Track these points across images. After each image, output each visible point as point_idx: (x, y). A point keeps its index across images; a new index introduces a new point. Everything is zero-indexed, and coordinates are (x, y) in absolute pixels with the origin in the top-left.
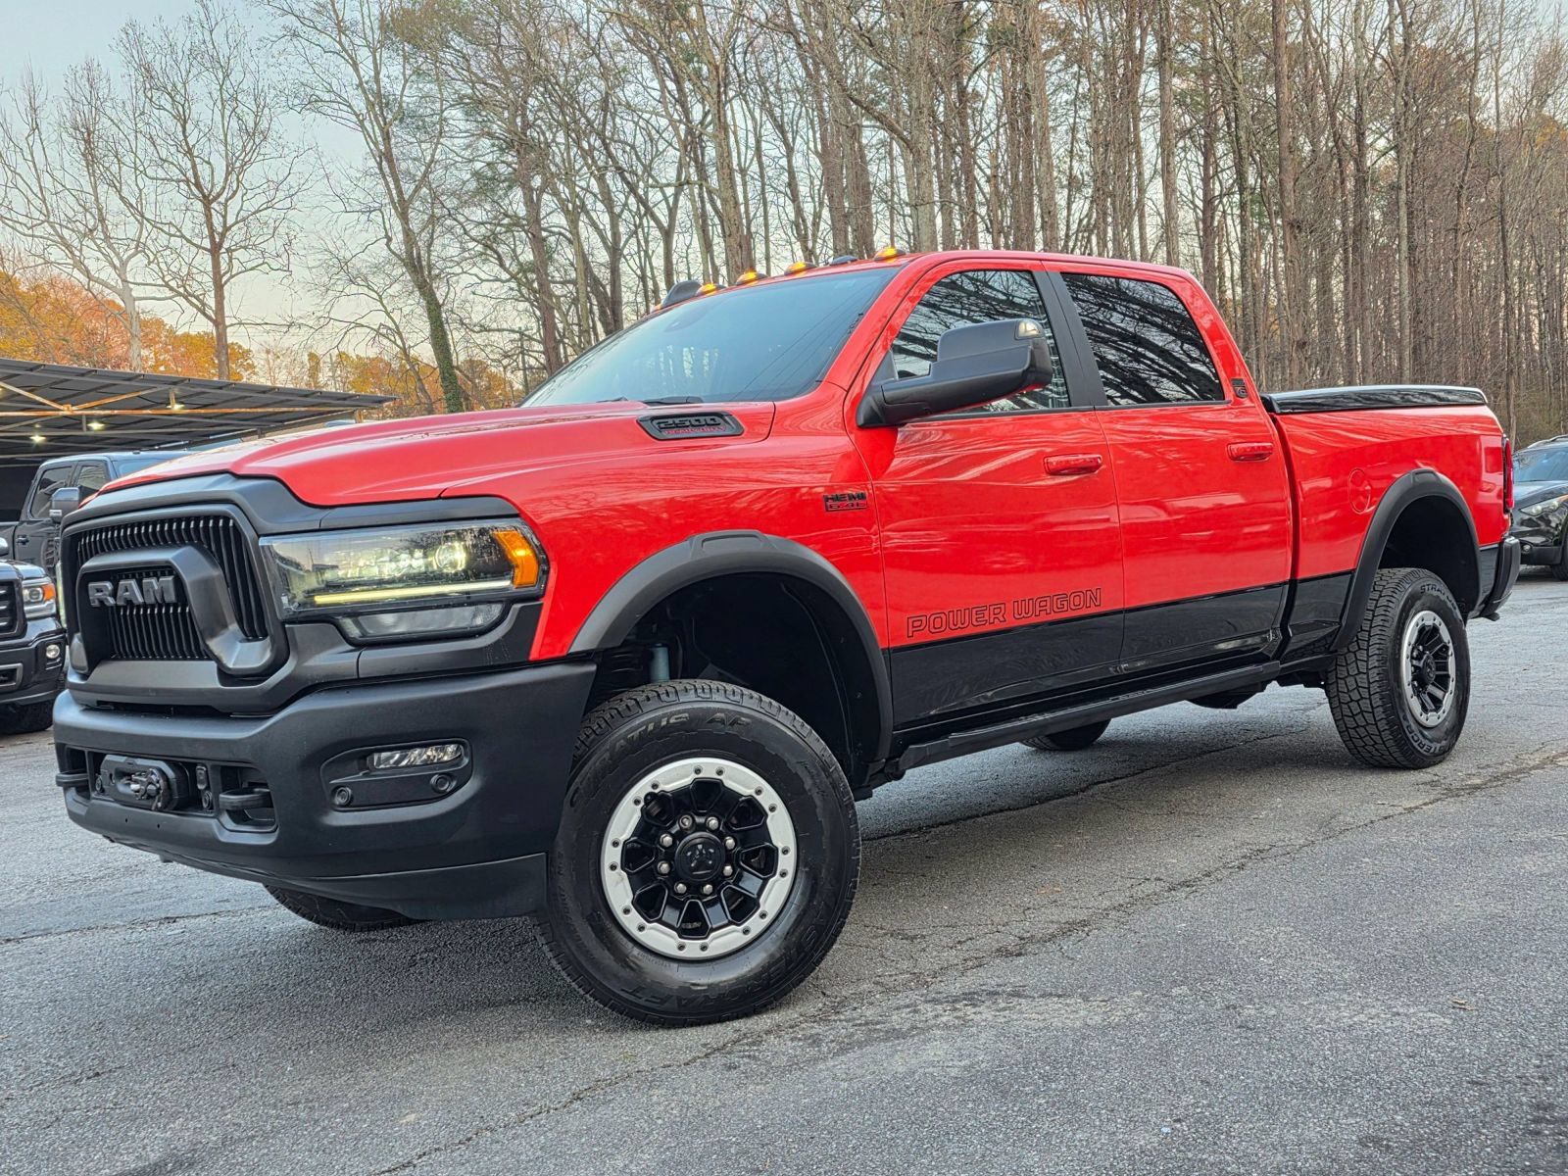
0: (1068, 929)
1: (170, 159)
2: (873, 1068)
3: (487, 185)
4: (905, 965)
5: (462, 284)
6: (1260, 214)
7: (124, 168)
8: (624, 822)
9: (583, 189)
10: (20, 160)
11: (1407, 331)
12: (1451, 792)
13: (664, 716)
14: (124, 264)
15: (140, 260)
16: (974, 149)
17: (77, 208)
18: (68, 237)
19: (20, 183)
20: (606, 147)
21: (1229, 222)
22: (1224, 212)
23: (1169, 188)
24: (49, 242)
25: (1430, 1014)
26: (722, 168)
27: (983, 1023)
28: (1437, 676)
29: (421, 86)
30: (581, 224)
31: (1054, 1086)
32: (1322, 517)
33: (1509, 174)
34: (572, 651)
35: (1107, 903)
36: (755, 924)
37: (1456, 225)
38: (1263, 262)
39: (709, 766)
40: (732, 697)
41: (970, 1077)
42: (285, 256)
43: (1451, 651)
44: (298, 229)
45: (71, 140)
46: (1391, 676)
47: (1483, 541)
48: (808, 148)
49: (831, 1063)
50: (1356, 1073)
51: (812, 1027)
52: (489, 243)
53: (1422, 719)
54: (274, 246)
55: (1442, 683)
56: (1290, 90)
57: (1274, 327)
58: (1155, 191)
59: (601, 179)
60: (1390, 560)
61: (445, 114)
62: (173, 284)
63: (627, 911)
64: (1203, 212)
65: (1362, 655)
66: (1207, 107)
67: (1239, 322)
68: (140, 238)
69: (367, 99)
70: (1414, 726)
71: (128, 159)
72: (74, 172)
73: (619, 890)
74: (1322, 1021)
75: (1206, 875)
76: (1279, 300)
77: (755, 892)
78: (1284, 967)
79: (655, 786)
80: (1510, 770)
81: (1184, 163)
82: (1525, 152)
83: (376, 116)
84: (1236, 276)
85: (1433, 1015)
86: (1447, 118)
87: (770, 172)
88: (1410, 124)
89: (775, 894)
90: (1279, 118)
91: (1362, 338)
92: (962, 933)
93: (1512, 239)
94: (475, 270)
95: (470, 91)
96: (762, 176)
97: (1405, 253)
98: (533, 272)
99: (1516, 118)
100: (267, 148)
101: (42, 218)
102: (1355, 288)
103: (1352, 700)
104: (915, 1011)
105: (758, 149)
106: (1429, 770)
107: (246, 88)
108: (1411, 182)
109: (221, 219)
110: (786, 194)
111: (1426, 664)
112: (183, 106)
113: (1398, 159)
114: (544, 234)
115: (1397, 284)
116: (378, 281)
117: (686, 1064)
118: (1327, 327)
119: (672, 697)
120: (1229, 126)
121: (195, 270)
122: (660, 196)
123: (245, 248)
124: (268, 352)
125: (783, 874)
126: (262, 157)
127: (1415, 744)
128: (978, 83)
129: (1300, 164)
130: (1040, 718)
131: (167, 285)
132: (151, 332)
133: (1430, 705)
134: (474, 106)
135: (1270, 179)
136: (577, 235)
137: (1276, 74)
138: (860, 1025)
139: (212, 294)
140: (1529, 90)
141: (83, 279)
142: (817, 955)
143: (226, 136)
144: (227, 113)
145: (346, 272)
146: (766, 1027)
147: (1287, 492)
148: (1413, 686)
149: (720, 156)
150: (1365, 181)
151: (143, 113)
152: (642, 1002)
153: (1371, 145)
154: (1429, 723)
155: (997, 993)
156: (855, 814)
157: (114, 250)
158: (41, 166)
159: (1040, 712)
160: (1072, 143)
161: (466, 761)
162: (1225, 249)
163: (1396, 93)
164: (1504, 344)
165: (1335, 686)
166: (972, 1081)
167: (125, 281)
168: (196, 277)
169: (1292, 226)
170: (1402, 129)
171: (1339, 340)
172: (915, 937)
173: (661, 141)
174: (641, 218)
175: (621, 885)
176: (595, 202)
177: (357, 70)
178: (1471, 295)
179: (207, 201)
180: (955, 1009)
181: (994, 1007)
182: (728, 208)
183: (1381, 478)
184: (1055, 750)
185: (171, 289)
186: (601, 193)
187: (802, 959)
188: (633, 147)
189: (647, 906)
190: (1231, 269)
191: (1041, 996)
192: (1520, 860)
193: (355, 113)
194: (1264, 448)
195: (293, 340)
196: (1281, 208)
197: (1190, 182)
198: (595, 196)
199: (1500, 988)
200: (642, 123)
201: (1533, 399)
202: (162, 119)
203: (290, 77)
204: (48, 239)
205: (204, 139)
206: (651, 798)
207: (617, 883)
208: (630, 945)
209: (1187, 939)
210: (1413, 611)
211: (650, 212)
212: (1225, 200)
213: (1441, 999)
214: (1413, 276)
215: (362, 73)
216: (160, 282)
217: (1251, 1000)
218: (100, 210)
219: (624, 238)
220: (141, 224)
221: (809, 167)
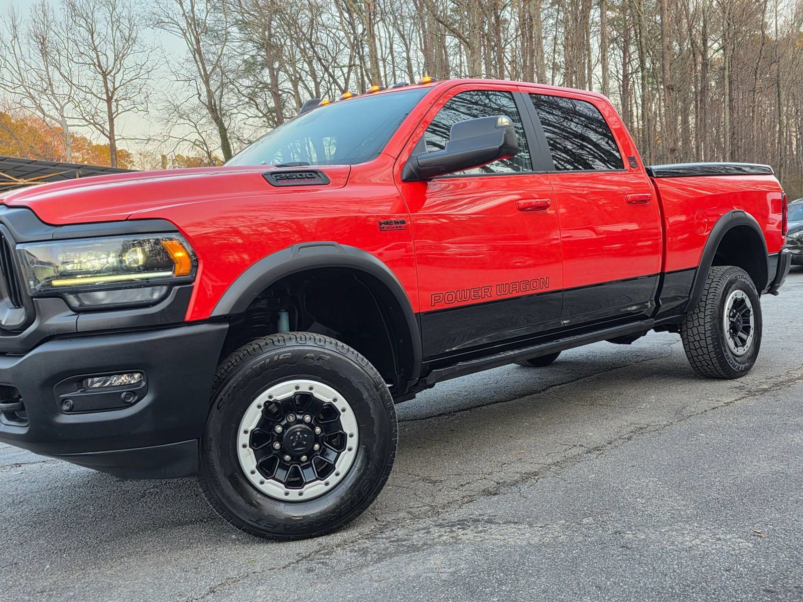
0: (526, 477)
1: (86, 53)
2: (396, 572)
3: (250, 67)
4: (428, 500)
5: (239, 119)
6: (652, 83)
7: (61, 57)
8: (252, 418)
9: (300, 69)
10: (8, 53)
11: (728, 144)
12: (750, 393)
13: (276, 354)
14: (62, 108)
15: (70, 106)
16: (504, 48)
17: (38, 78)
18: (32, 94)
19: (8, 65)
20: (312, 47)
21: (636, 87)
22: (633, 82)
23: (605, 69)
24: (24, 96)
25: (739, 540)
26: (372, 57)
27: (468, 542)
28: (744, 327)
29: (216, 15)
30: (299, 87)
31: (504, 588)
32: (680, 237)
33: (782, 61)
34: (213, 315)
35: (550, 461)
36: (333, 479)
37: (754, 88)
38: (653, 108)
39: (304, 385)
40: (318, 343)
41: (455, 580)
42: (145, 104)
43: (752, 312)
44: (152, 89)
45: (34, 43)
46: (718, 326)
47: (770, 251)
48: (417, 47)
49: (370, 569)
50: (693, 582)
51: (365, 542)
52: (252, 97)
53: (735, 351)
54: (139, 98)
55: (746, 330)
56: (669, 17)
57: (659, 142)
58: (598, 71)
59: (310, 63)
60: (718, 262)
61: (229, 29)
62: (87, 118)
63: (253, 472)
64: (623, 82)
65: (701, 315)
66: (625, 26)
67: (641, 140)
68: (70, 94)
69: (188, 22)
70: (730, 355)
71: (64, 53)
72: (37, 60)
73: (248, 460)
74: (673, 543)
75: (609, 443)
76: (661, 127)
77: (333, 461)
78: (651, 505)
79: (270, 397)
80: (784, 380)
81: (613, 56)
82: (790, 51)
83: (192, 30)
84: (640, 115)
85: (742, 540)
86: (750, 33)
87: (398, 60)
88: (731, 35)
89: (345, 461)
90: (662, 32)
91: (704, 147)
92: (464, 479)
93: (783, 96)
94: (245, 112)
95: (241, 18)
96: (393, 62)
97: (727, 103)
98: (274, 112)
99: (786, 33)
100: (136, 47)
101: (20, 83)
102: (701, 121)
103: (695, 341)
104: (428, 532)
105: (391, 48)
106: (738, 379)
107: (124, 15)
108: (731, 65)
109: (112, 84)
110: (405, 72)
111: (738, 320)
112: (91, 25)
113: (724, 54)
114: (280, 92)
115: (722, 119)
116: (194, 117)
117: (284, 568)
118: (686, 142)
119: (282, 343)
120: (636, 36)
121: (99, 111)
122: (340, 73)
123: (125, 99)
124: (141, 154)
125: (350, 450)
126: (133, 52)
127: (731, 365)
128: (506, 14)
129: (673, 56)
130: (512, 353)
131: (84, 118)
132: (80, 144)
133: (740, 343)
134: (243, 25)
135: (658, 65)
136: (297, 92)
137: (661, 8)
138: (394, 541)
139: (108, 123)
140: (793, 18)
141: (42, 116)
142: (370, 498)
143: (114, 41)
144: (115, 28)
145: (178, 112)
146: (337, 542)
147: (659, 223)
148: (730, 332)
149: (371, 51)
150: (707, 65)
151: (71, 29)
152: (262, 527)
153: (711, 46)
154: (738, 353)
155: (478, 520)
156: (394, 413)
157: (57, 100)
158: (18, 56)
159: (512, 349)
160: (555, 46)
161: (144, 384)
162: (634, 101)
163: (723, 20)
164: (778, 150)
165: (686, 332)
166: (454, 583)
167: (62, 116)
168: (99, 114)
169: (669, 88)
170: (727, 38)
171: (693, 148)
172: (436, 482)
173: (341, 44)
174: (331, 85)
175: (249, 457)
176: (307, 76)
177: (182, 6)
178: (761, 125)
179: (105, 75)
180: (452, 531)
181: (475, 530)
182: (375, 78)
183: (713, 216)
184: (531, 367)
185: (86, 120)
186: (311, 71)
187: (361, 500)
188: (326, 47)
189: (266, 469)
190: (637, 111)
191: (505, 523)
192: (791, 436)
193: (181, 29)
194: (647, 196)
195: (150, 147)
196: (663, 79)
197: (616, 66)
198: (307, 72)
199: (783, 522)
200: (331, 35)
201: (793, 179)
202: (81, 32)
203: (147, 10)
204: (23, 94)
205: (103, 42)
206: (267, 404)
207: (247, 456)
208: (255, 492)
209: (596, 485)
210: (731, 290)
211: (335, 82)
212: (634, 76)
213: (746, 529)
214: (731, 115)
215: (185, 8)
216: (81, 117)
217: (630, 528)
218: (49, 79)
219: (322, 95)
220: (71, 87)
221: (418, 58)
